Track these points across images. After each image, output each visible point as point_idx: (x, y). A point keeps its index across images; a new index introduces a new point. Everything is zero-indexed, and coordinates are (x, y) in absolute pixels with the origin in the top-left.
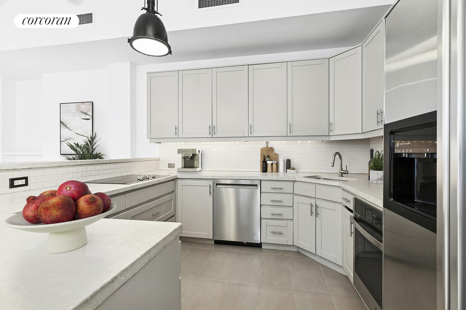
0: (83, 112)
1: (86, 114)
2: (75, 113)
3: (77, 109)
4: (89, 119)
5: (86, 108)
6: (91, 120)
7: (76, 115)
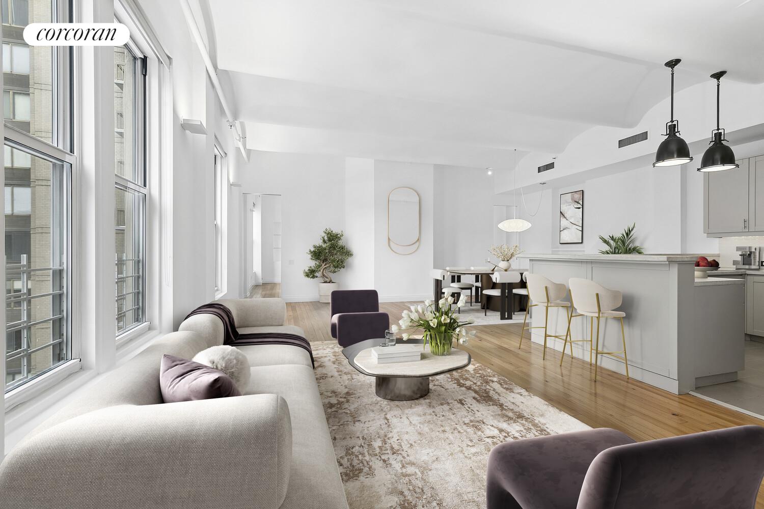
0: (576, 201)
1: (578, 203)
2: (570, 202)
3: (572, 199)
4: (579, 208)
5: (577, 196)
6: (581, 209)
7: (571, 205)
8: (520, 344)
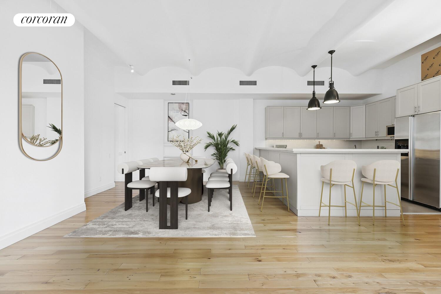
0: (183, 110)
3: (179, 108)
5: (185, 107)
7: (178, 112)
8: (329, 221)
